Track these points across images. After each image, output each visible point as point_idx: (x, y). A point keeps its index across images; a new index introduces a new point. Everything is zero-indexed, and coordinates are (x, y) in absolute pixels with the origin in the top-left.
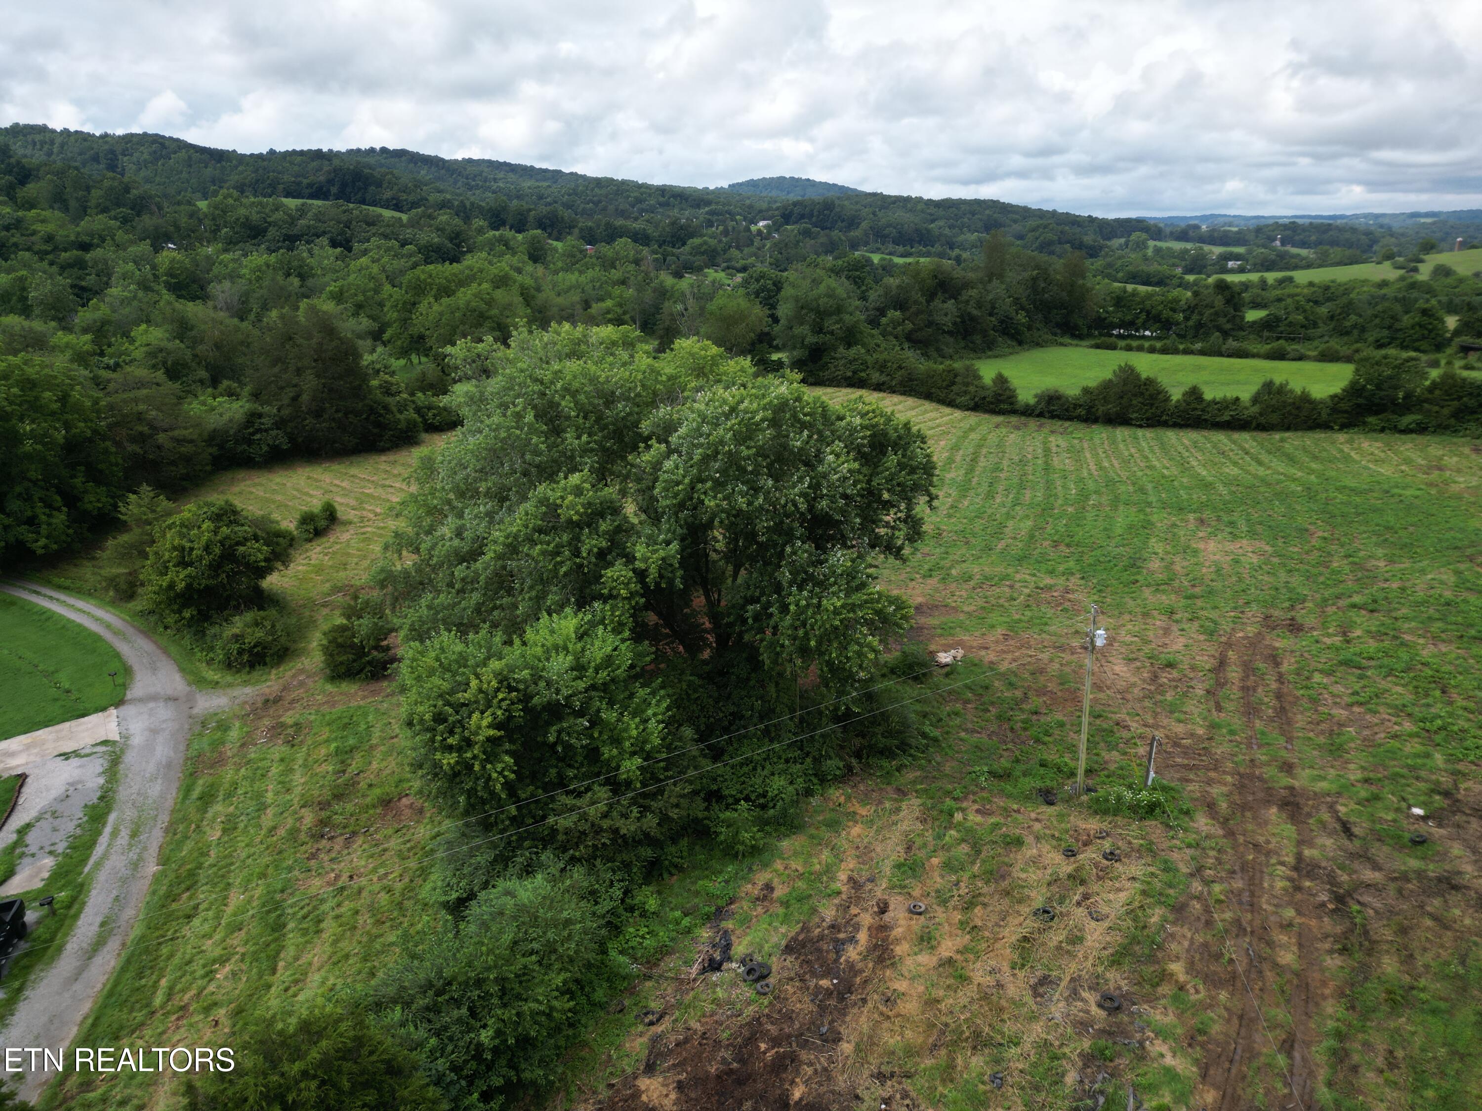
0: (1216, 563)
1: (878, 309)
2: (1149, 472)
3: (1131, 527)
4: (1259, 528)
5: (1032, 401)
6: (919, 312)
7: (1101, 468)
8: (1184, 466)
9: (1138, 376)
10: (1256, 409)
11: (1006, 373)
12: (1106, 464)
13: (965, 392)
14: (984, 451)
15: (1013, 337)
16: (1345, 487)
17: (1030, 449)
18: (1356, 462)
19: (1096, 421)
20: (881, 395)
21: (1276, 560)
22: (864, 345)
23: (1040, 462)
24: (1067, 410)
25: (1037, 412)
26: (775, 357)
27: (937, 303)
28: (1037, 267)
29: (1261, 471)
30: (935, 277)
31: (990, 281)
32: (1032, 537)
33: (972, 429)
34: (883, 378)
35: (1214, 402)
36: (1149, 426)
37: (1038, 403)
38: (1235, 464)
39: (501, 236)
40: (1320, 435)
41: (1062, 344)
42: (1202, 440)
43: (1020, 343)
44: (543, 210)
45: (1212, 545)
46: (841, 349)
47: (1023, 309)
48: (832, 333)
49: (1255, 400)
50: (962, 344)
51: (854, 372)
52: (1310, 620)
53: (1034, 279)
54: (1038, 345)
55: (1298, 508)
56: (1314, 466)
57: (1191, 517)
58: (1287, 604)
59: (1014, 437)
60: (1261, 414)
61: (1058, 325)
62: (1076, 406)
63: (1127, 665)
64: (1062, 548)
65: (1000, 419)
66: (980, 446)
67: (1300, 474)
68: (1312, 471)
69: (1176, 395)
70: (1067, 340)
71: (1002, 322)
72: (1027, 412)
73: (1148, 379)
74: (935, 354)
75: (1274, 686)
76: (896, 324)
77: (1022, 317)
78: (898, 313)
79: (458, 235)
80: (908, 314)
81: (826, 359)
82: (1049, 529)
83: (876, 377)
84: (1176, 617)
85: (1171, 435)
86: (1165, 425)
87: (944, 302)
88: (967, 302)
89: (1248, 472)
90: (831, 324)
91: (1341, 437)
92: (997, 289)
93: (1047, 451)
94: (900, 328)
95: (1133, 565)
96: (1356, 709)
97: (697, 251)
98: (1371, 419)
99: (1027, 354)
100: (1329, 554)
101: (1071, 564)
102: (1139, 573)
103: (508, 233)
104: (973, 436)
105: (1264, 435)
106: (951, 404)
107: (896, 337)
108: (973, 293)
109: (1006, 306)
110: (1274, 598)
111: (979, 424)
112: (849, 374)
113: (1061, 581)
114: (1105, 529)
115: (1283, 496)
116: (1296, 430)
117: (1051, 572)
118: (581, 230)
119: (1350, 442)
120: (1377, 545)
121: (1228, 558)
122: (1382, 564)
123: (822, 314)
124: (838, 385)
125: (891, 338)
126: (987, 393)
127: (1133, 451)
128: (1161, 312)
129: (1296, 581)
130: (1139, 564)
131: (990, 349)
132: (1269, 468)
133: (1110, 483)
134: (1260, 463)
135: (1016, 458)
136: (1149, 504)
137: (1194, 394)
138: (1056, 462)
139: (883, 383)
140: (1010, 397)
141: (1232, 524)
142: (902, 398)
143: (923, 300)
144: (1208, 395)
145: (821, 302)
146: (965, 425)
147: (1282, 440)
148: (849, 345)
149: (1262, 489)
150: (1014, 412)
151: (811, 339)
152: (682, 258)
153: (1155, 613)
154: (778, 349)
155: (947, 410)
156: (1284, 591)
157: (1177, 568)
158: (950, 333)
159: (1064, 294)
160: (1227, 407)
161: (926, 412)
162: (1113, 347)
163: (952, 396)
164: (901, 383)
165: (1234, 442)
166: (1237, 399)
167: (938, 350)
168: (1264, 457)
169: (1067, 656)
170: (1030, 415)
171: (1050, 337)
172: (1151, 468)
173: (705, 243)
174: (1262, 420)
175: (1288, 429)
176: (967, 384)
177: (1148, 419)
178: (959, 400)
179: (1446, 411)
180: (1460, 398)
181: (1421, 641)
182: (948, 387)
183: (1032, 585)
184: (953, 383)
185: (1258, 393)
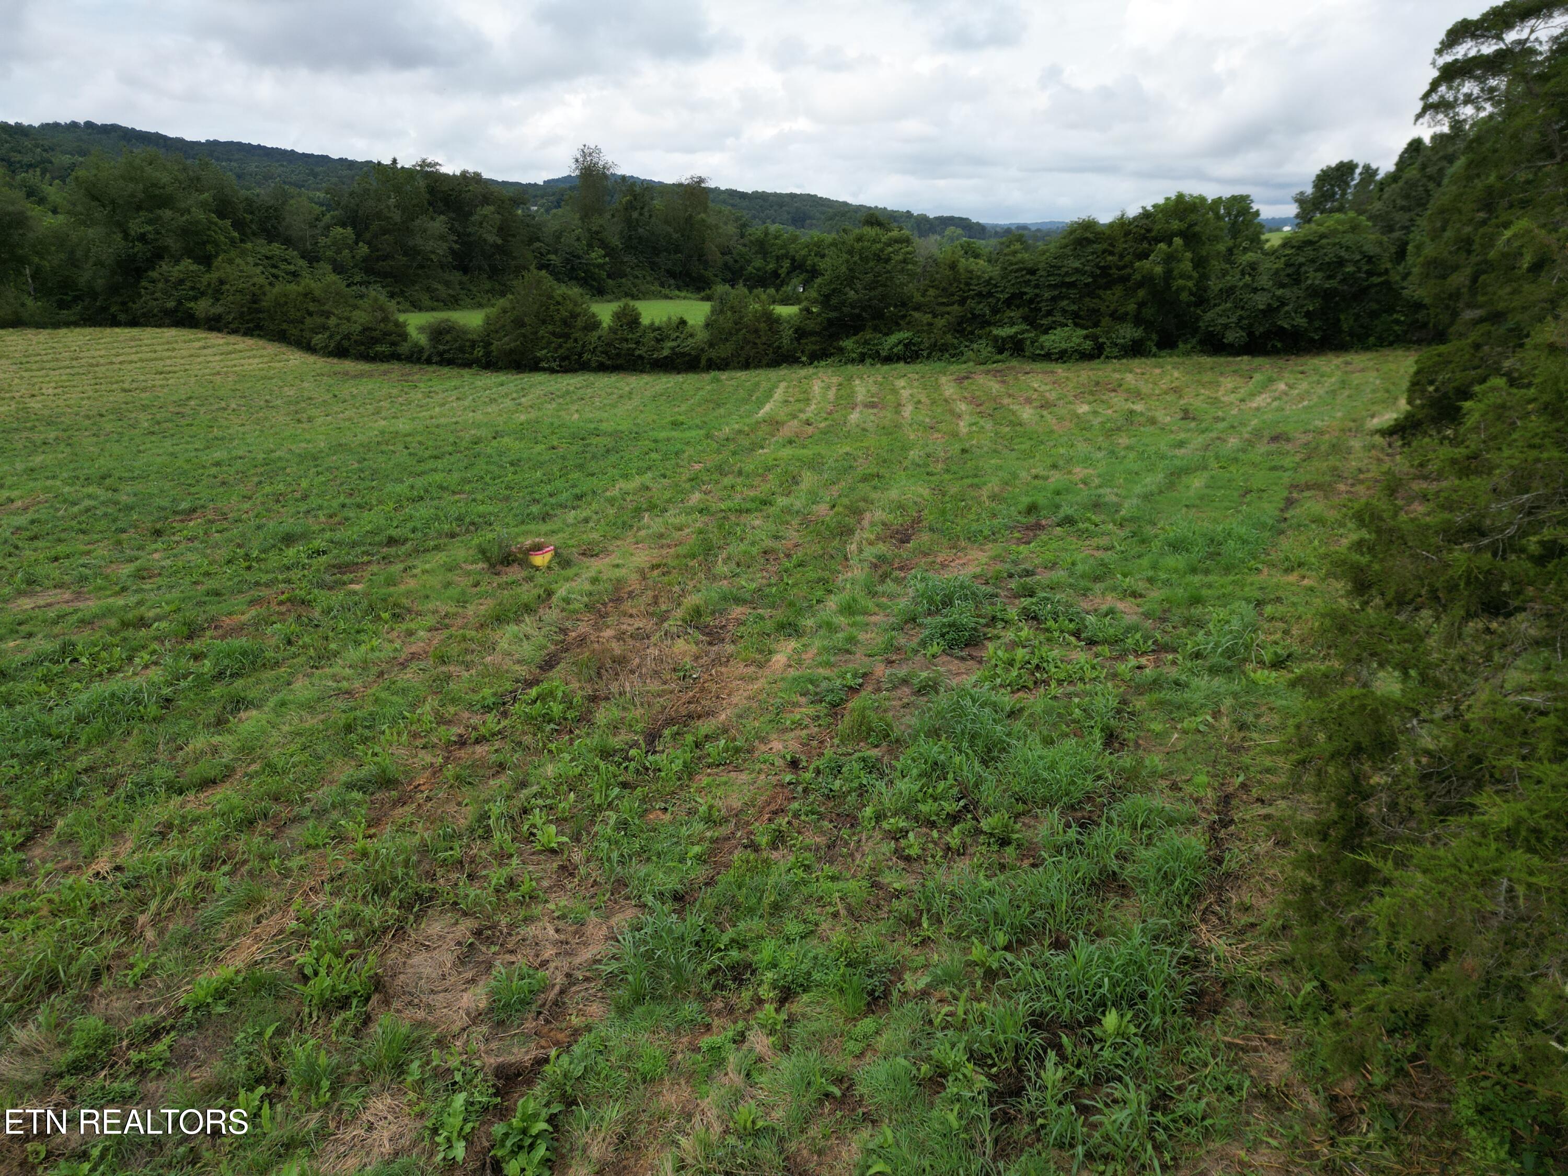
13: (325, 328)
19: (497, 365)
24: (461, 349)
34: (218, 310)
35: (653, 328)
36: (565, 371)
41: (667, 297)
47: (601, 245)
49: (709, 323)
60: (711, 345)
61: (671, 274)
62: (473, 344)
69: (604, 320)
72: (416, 357)
76: (341, 246)
78: (348, 231)
80: (365, 234)
81: (139, 283)
83: (206, 308)
86: (588, 367)
94: (346, 253)
98: (848, 344)
107: (337, 265)
116: (757, 367)
137: (625, 316)
144: (646, 319)
159: (674, 231)
160: (668, 336)
164: (242, 317)
166: (682, 321)
170: (418, 361)
174: (713, 354)
176: (327, 314)
177: (563, 359)
178: (318, 339)
179: (940, 322)
180: (962, 302)
182: (303, 319)
184: (310, 314)
185: (712, 311)
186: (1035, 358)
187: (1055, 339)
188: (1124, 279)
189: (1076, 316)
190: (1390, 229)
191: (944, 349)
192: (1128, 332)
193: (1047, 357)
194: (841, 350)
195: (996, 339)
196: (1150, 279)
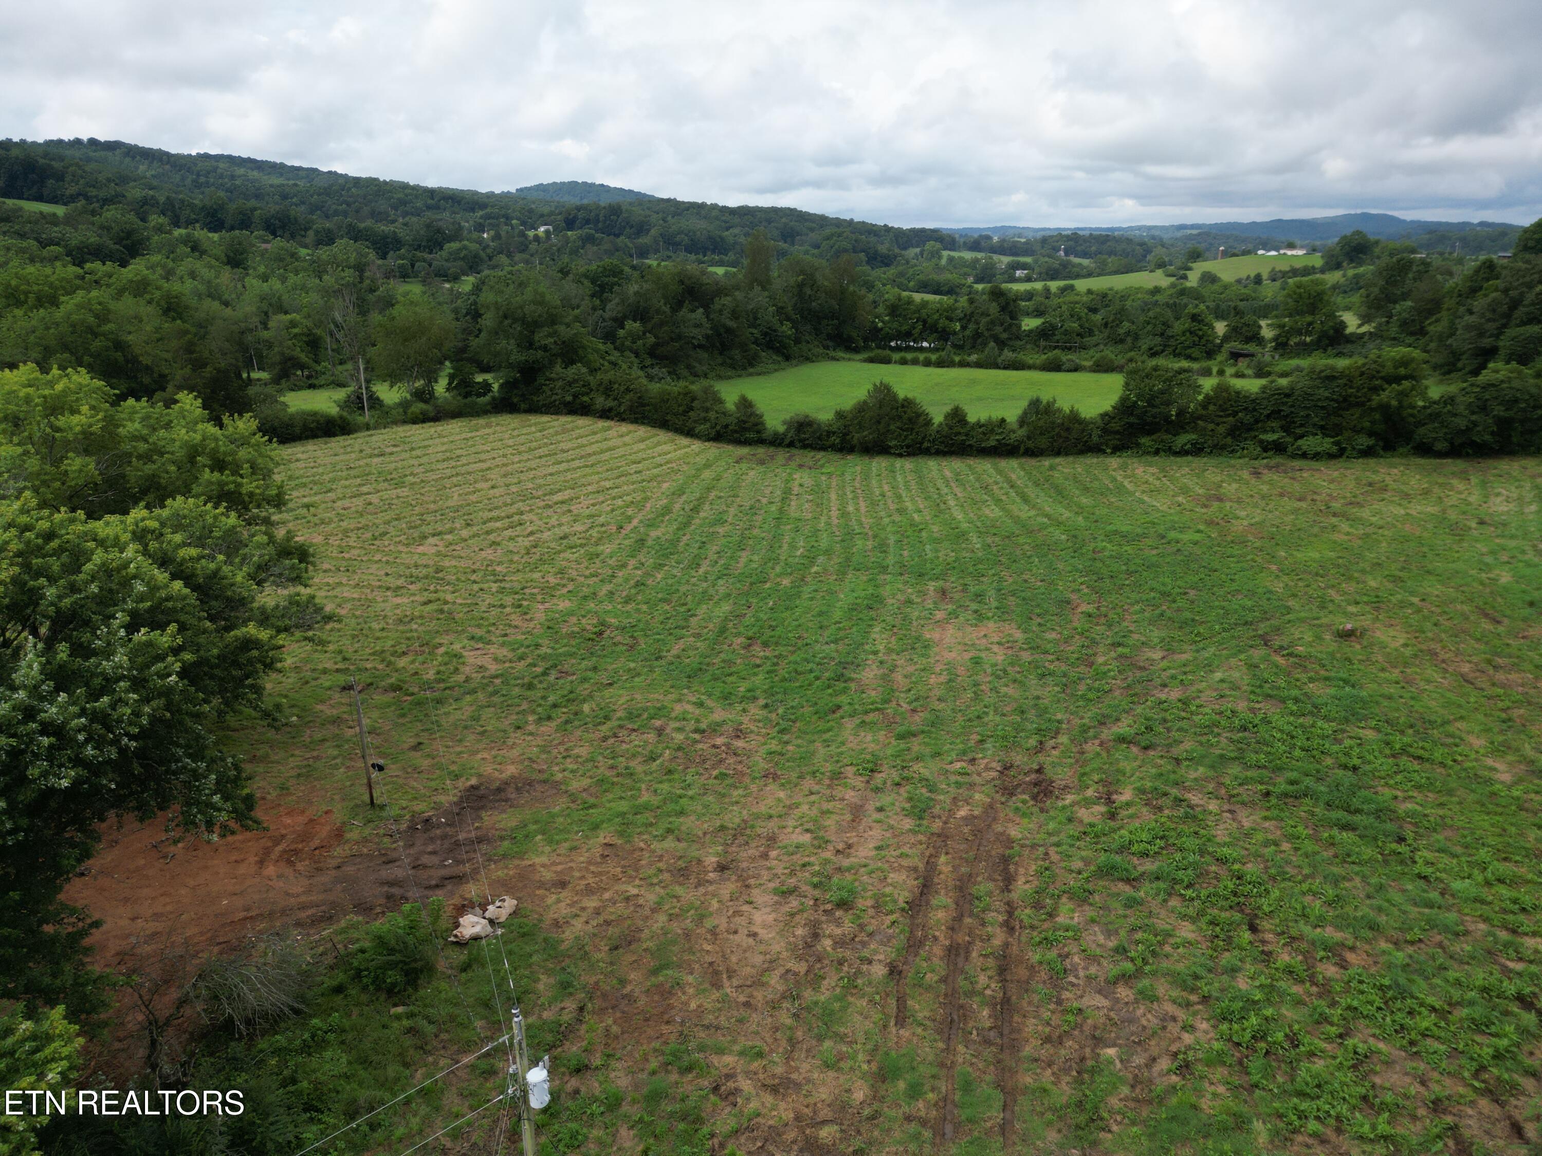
0: (950, 668)
1: (615, 320)
2: (897, 518)
3: (854, 608)
4: (1011, 602)
5: (781, 429)
6: (662, 324)
7: (844, 514)
8: (940, 508)
9: (894, 397)
10: (1022, 432)
11: (751, 395)
12: (851, 508)
13: (706, 420)
14: (713, 495)
15: (778, 351)
16: (1116, 532)
17: (767, 492)
18: (1132, 494)
19: (851, 450)
20: (607, 423)
21: (1026, 656)
22: (587, 364)
23: (773, 508)
24: (819, 438)
25: (787, 441)
26: (479, 378)
27: (683, 312)
28: (802, 272)
29: (1025, 512)
30: (682, 282)
31: (752, 288)
32: (723, 630)
33: (707, 466)
34: (610, 403)
35: (979, 425)
36: (909, 455)
37: (787, 430)
38: (997, 502)
40: (1092, 460)
41: (834, 359)
42: (966, 471)
43: (788, 358)
45: (951, 634)
46: (558, 368)
47: (788, 319)
48: (545, 348)
49: (1022, 422)
50: (720, 360)
51: (575, 396)
52: (1061, 775)
53: (801, 286)
54: (808, 360)
55: (1060, 566)
56: (1085, 500)
57: (932, 586)
58: (1033, 742)
59: (753, 474)
60: (1029, 438)
61: (829, 337)
62: (829, 433)
64: (757, 649)
65: (744, 451)
66: (709, 489)
67: (1067, 514)
68: (1080, 510)
69: (938, 418)
70: (841, 354)
71: (765, 334)
72: (776, 441)
73: (906, 399)
74: (685, 372)
75: (999, 938)
76: (635, 337)
77: (786, 329)
78: (637, 324)
80: (649, 326)
81: (540, 380)
82: (748, 620)
83: (600, 401)
84: (879, 778)
85: (931, 466)
86: (926, 452)
87: (693, 311)
88: (720, 311)
89: (1009, 514)
90: (542, 337)
91: (1114, 462)
92: (759, 297)
93: (787, 492)
94: (640, 343)
95: (839, 677)
96: (1124, 992)
97: (455, 256)
98: (1144, 440)
99: (794, 370)
100: (1094, 642)
101: (759, 679)
102: (845, 691)
104: (707, 474)
105: (1032, 462)
106: (690, 433)
107: (637, 356)
108: (727, 300)
109: (769, 315)
110: (1018, 729)
111: (717, 459)
112: (569, 398)
114: (821, 614)
115: (1044, 549)
116: (1067, 454)
117: (726, 697)
119: (1123, 467)
120: (1151, 622)
121: (967, 656)
122: (1157, 655)
123: (532, 326)
124: (557, 412)
125: (627, 353)
126: (730, 420)
127: (886, 488)
128: (937, 321)
129: (1049, 692)
130: (849, 674)
131: (752, 365)
132: (1034, 507)
133: (848, 537)
134: (1025, 499)
135: (747, 504)
136: (884, 569)
137: (957, 416)
138: (793, 509)
139: (610, 410)
140: (756, 425)
141: (979, 597)
142: (632, 427)
143: (667, 309)
144: (972, 418)
145: (527, 310)
146: (700, 460)
147: (1052, 468)
148: (569, 362)
149: (1021, 540)
150: (761, 442)
151: (518, 356)
152: (435, 264)
153: (850, 770)
154: (485, 369)
155: (685, 441)
156: (1031, 714)
157: (898, 677)
158: (700, 346)
159: (834, 302)
160: (992, 431)
161: (659, 444)
162: (887, 361)
163: (689, 424)
164: (631, 409)
165: (1000, 472)
166: (1003, 420)
167: (689, 367)
168: (1031, 492)
170: (780, 445)
171: (821, 350)
172: (901, 511)
174: (1030, 444)
175: (1058, 453)
176: (707, 410)
177: (908, 446)
178: (699, 429)
179: (1221, 429)
180: (1235, 414)
181: (1213, 806)
182: (685, 412)
183: (692, 725)
184: (692, 409)
185: (1025, 413)
186: (1294, 456)
187: (1310, 443)
188: (1362, 404)
189: (1322, 428)
190: (1481, 335)
191: (1223, 448)
192: (1364, 441)
193: (1304, 456)
194: (1138, 445)
195: (1261, 442)
196: (1384, 408)
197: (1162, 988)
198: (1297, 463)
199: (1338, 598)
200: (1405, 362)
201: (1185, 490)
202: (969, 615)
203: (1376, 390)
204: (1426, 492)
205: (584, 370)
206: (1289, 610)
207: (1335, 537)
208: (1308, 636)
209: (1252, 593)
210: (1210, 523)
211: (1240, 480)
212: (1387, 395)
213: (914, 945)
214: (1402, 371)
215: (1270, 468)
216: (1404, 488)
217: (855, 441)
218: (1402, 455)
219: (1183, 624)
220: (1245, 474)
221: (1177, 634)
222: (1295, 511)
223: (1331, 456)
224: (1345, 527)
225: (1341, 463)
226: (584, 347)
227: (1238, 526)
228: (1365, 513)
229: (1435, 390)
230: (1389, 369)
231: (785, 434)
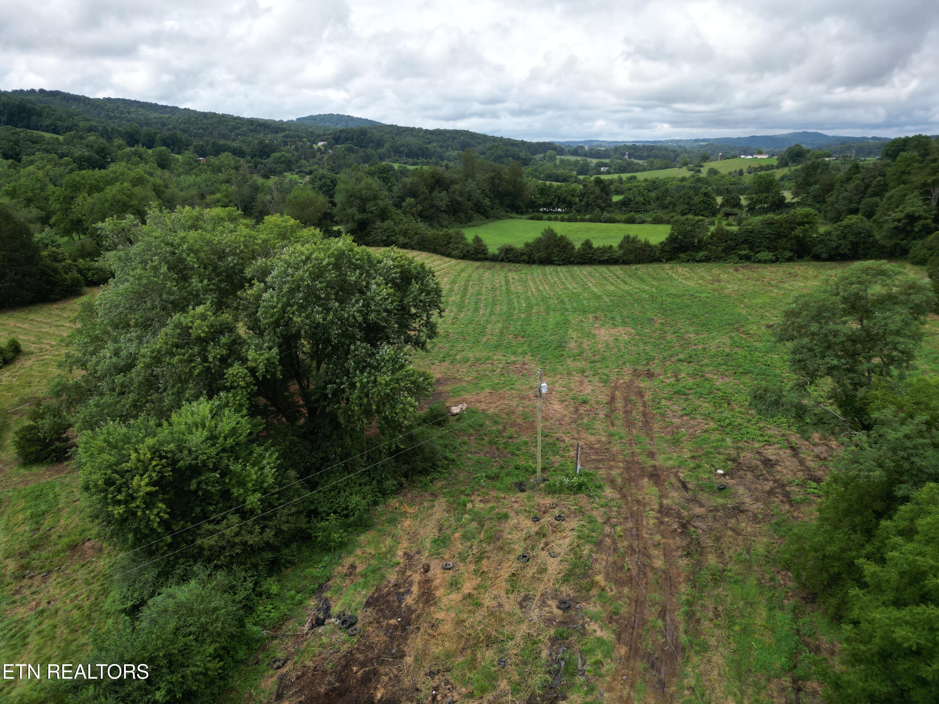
0: (605, 342)
1: (400, 197)
2: (565, 291)
3: (557, 324)
4: (627, 320)
5: (497, 252)
6: (426, 199)
7: (539, 290)
8: (585, 287)
9: (556, 235)
10: (621, 252)
11: (480, 236)
12: (541, 288)
13: (457, 248)
14: (471, 283)
15: (482, 214)
16: (671, 294)
17: (498, 281)
18: (676, 280)
19: (534, 263)
21: (637, 337)
22: (392, 220)
23: (503, 288)
24: (517, 257)
25: (500, 258)
26: (335, 228)
27: (436, 193)
28: (494, 171)
29: (627, 288)
30: (434, 177)
31: (467, 179)
32: (502, 333)
33: (463, 270)
34: (407, 240)
35: (599, 249)
36: (564, 264)
37: (500, 253)
38: (612, 284)
39: (136, 150)
40: (656, 266)
41: (512, 218)
42: (594, 271)
43: (487, 217)
44: (166, 133)
45: (603, 332)
46: (378, 223)
47: (487, 196)
48: (372, 212)
49: (621, 247)
50: (453, 219)
51: (388, 237)
52: (657, 370)
53: (493, 178)
54: (498, 218)
55: (647, 307)
56: (654, 283)
57: (590, 316)
58: (645, 362)
59: (487, 274)
60: (624, 255)
61: (508, 206)
62: (522, 254)
63: (561, 404)
64: (520, 338)
65: (478, 264)
66: (468, 281)
67: (647, 288)
68: (653, 286)
69: (578, 245)
70: (515, 215)
71: (476, 205)
72: (494, 259)
73: (561, 236)
74: (437, 225)
75: (641, 409)
76: (412, 206)
77: (487, 202)
78: (413, 200)
79: (103, 150)
80: (418, 200)
81: (369, 229)
82: (512, 329)
83: (402, 239)
84: (586, 374)
85: (576, 269)
86: (572, 263)
87: (440, 192)
88: (454, 192)
89: (619, 288)
90: (370, 206)
91: (667, 266)
92: (471, 185)
93: (507, 282)
94: (414, 209)
95: (560, 346)
96: (685, 418)
97: (278, 161)
98: (682, 255)
99: (492, 224)
100: (665, 332)
101: (526, 348)
102: (564, 350)
103: (141, 149)
104: (463, 274)
105: (627, 267)
106: (449, 255)
107: (412, 214)
108: (457, 187)
109: (477, 195)
110: (638, 359)
111: (466, 267)
112: (385, 238)
113: (520, 358)
114: (543, 326)
115: (639, 301)
116: (643, 263)
117: (514, 353)
118: (195, 147)
119: (672, 268)
120: (689, 325)
121: (612, 338)
122: (692, 336)
123: (364, 200)
124: (379, 245)
125: (409, 215)
126: (470, 248)
127: (556, 279)
128: (566, 197)
129: (649, 348)
130: (563, 345)
131: (470, 221)
132: (630, 285)
133: (544, 299)
134: (626, 283)
135: (490, 287)
136: (567, 310)
137: (587, 244)
138: (513, 288)
139: (407, 244)
140: (483, 250)
141: (613, 318)
142: (419, 253)
143: (427, 191)
144: (595, 245)
145: (363, 192)
146: (459, 268)
147: (636, 269)
148: (383, 220)
149: (628, 298)
150: (486, 259)
151: (358, 216)
152: (268, 165)
153: (574, 373)
154: (337, 223)
155: (447, 259)
156: (642, 354)
157: (585, 345)
158: (444, 211)
159: (511, 187)
160: (606, 252)
161: (434, 261)
162: (540, 219)
163: (449, 250)
164: (418, 243)
165: (611, 272)
166: (611, 246)
167: (438, 222)
168: (627, 279)
169: (526, 402)
170: (496, 261)
171: (504, 213)
172: (567, 289)
173: (283, 156)
174: (625, 258)
175: (639, 263)
176: (458, 243)
177: (563, 260)
178: (454, 253)
179: (720, 249)
180: (726, 241)
181: (716, 377)
182: (446, 245)
183: (504, 362)
184: (450, 243)
185: (622, 242)
186: (755, 262)
187: (763, 255)
188: (786, 236)
189: (768, 248)
190: (851, 202)
191: (720, 258)
192: (788, 254)
193: (759, 261)
194: (679, 258)
195: (739, 255)
196: (797, 237)
197: (698, 416)
198: (756, 265)
199: (768, 315)
200: (807, 215)
201: (702, 278)
202: (610, 325)
203: (793, 229)
204: (815, 277)
205: (392, 223)
206: (748, 319)
207: (772, 295)
208: (755, 328)
209: (732, 314)
210: (715, 290)
211: (728, 273)
212: (798, 231)
213: (613, 411)
214: (806, 220)
215: (743, 267)
216: (806, 275)
217: (536, 258)
218: (806, 261)
219: (703, 325)
220: (731, 270)
221: (700, 329)
222: (755, 285)
223: (773, 262)
224: (776, 290)
225: (777, 264)
226: (390, 212)
227: (727, 291)
228: (786, 286)
229: (822, 229)
230: (799, 219)
231: (499, 255)
